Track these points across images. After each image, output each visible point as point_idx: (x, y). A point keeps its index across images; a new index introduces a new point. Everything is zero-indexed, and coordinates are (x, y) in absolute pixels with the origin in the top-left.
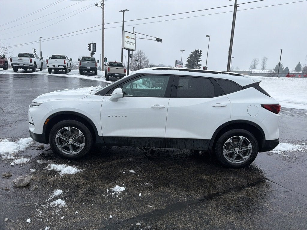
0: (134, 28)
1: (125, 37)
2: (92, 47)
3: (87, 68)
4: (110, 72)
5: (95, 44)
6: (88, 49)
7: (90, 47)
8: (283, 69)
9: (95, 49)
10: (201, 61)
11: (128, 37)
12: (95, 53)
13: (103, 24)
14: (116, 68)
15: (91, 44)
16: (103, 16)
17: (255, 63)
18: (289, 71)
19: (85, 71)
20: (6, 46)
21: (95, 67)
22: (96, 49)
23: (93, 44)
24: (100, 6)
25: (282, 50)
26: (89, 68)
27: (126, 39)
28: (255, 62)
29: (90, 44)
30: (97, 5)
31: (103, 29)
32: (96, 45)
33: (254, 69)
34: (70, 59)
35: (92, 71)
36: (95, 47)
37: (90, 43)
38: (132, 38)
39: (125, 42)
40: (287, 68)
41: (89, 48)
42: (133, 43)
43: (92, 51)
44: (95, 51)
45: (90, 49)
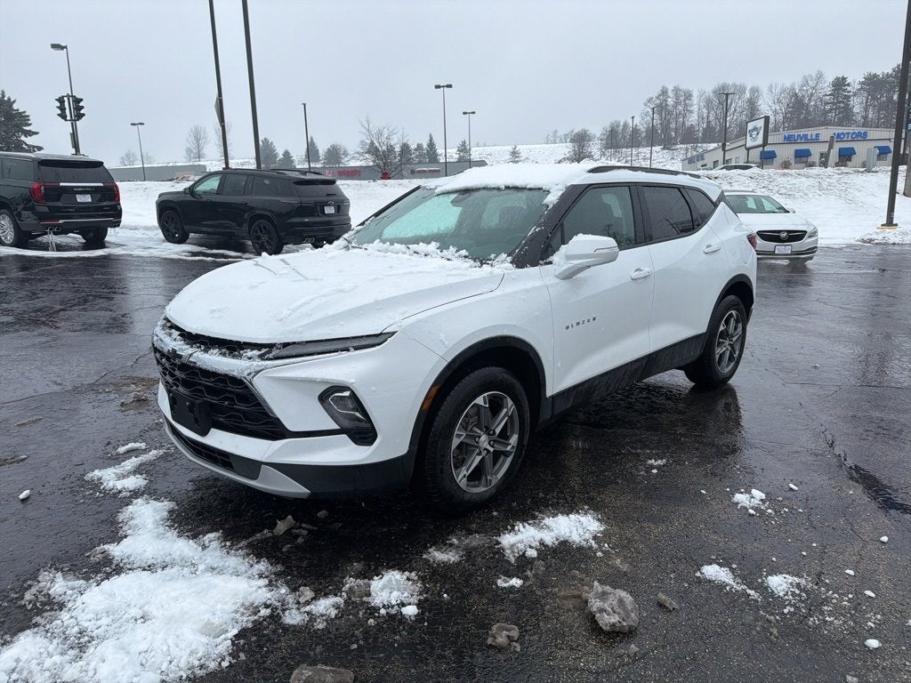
8: (276, 156)
10: (37, 133)
17: (198, 140)
18: (292, 162)
25: (305, 105)
28: (198, 137)
33: (199, 157)
40: (287, 154)
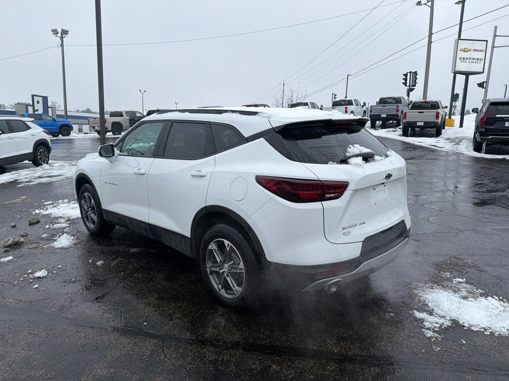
0: (496, 27)
1: (459, 49)
2: (410, 80)
3: (382, 116)
4: (407, 120)
5: (416, 72)
6: (403, 83)
7: (406, 80)
9: (415, 81)
11: (465, 51)
12: (414, 89)
13: (431, 34)
14: (419, 112)
15: (409, 74)
16: (430, 20)
19: (378, 123)
20: (304, 96)
21: (395, 113)
22: (417, 81)
23: (413, 73)
24: (425, 4)
26: (385, 116)
27: (461, 54)
29: (406, 75)
30: (419, 3)
31: (430, 42)
32: (417, 74)
34: (362, 104)
35: (391, 121)
36: (416, 79)
37: (407, 73)
38: (476, 50)
39: (458, 61)
41: (404, 81)
42: (478, 59)
43: (409, 86)
44: (415, 86)
45: (405, 84)
